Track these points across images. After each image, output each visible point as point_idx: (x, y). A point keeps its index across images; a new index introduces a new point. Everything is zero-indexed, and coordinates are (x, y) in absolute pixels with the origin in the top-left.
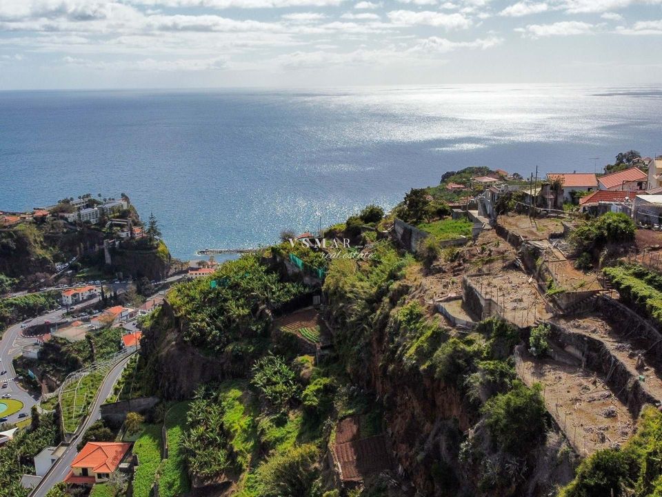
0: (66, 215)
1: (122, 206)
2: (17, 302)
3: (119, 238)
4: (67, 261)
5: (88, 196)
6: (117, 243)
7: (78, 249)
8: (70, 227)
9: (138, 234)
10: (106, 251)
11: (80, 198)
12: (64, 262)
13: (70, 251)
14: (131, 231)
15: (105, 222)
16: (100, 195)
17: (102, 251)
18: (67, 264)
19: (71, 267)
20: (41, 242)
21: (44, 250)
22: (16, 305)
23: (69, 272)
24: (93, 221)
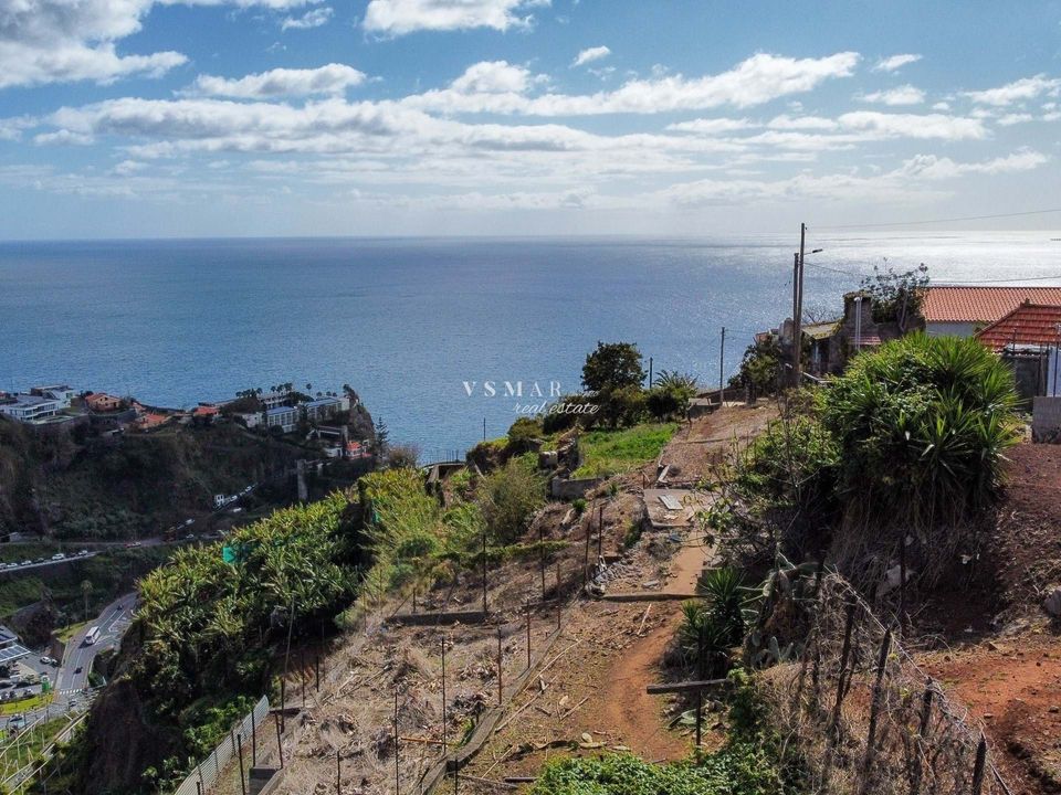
0: (245, 416)
1: (340, 405)
2: (138, 556)
3: (325, 458)
4: (235, 493)
5: (288, 386)
6: (320, 466)
7: (255, 472)
8: (249, 435)
9: (355, 452)
10: (300, 477)
11: (273, 389)
12: (229, 493)
13: (244, 475)
14: (344, 446)
15: (307, 432)
16: (309, 387)
17: (294, 479)
18: (235, 497)
19: (239, 503)
20: (196, 458)
21: (199, 472)
22: (134, 558)
23: (236, 510)
24: (287, 428)
